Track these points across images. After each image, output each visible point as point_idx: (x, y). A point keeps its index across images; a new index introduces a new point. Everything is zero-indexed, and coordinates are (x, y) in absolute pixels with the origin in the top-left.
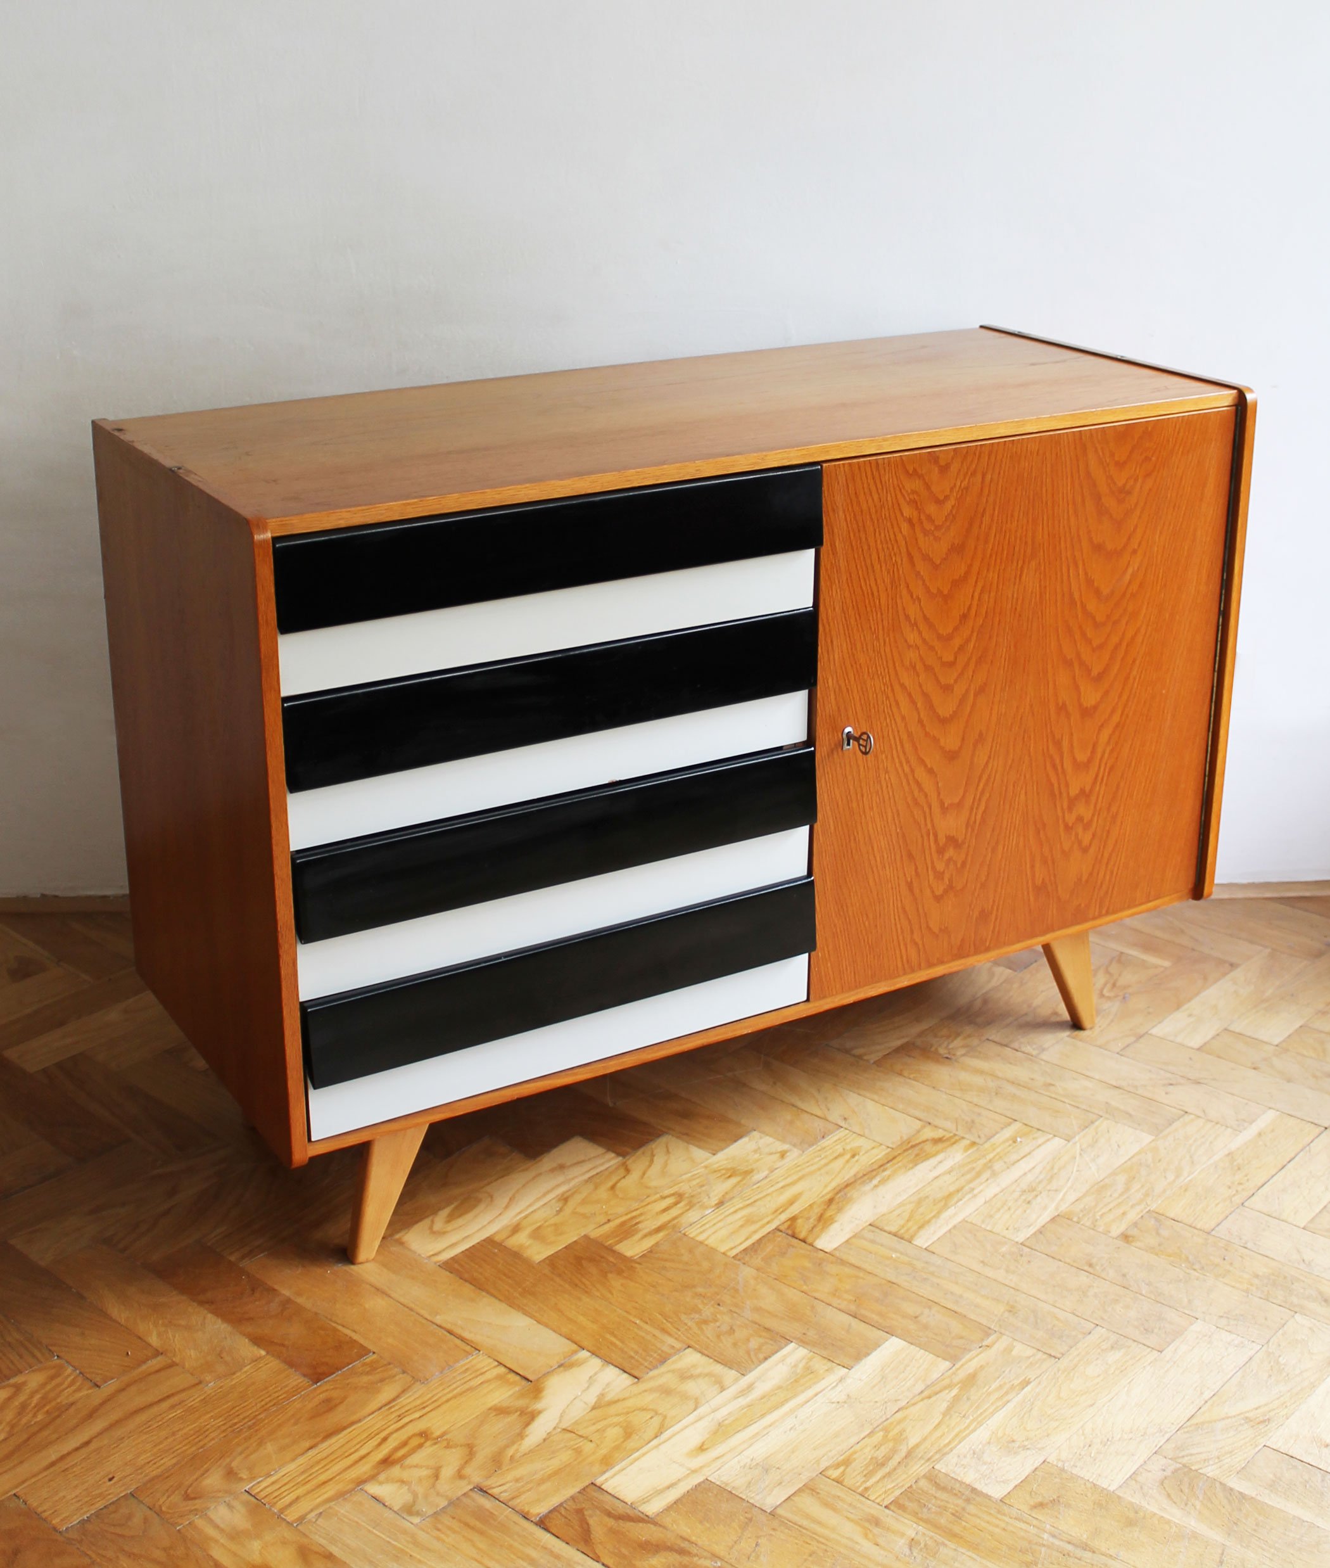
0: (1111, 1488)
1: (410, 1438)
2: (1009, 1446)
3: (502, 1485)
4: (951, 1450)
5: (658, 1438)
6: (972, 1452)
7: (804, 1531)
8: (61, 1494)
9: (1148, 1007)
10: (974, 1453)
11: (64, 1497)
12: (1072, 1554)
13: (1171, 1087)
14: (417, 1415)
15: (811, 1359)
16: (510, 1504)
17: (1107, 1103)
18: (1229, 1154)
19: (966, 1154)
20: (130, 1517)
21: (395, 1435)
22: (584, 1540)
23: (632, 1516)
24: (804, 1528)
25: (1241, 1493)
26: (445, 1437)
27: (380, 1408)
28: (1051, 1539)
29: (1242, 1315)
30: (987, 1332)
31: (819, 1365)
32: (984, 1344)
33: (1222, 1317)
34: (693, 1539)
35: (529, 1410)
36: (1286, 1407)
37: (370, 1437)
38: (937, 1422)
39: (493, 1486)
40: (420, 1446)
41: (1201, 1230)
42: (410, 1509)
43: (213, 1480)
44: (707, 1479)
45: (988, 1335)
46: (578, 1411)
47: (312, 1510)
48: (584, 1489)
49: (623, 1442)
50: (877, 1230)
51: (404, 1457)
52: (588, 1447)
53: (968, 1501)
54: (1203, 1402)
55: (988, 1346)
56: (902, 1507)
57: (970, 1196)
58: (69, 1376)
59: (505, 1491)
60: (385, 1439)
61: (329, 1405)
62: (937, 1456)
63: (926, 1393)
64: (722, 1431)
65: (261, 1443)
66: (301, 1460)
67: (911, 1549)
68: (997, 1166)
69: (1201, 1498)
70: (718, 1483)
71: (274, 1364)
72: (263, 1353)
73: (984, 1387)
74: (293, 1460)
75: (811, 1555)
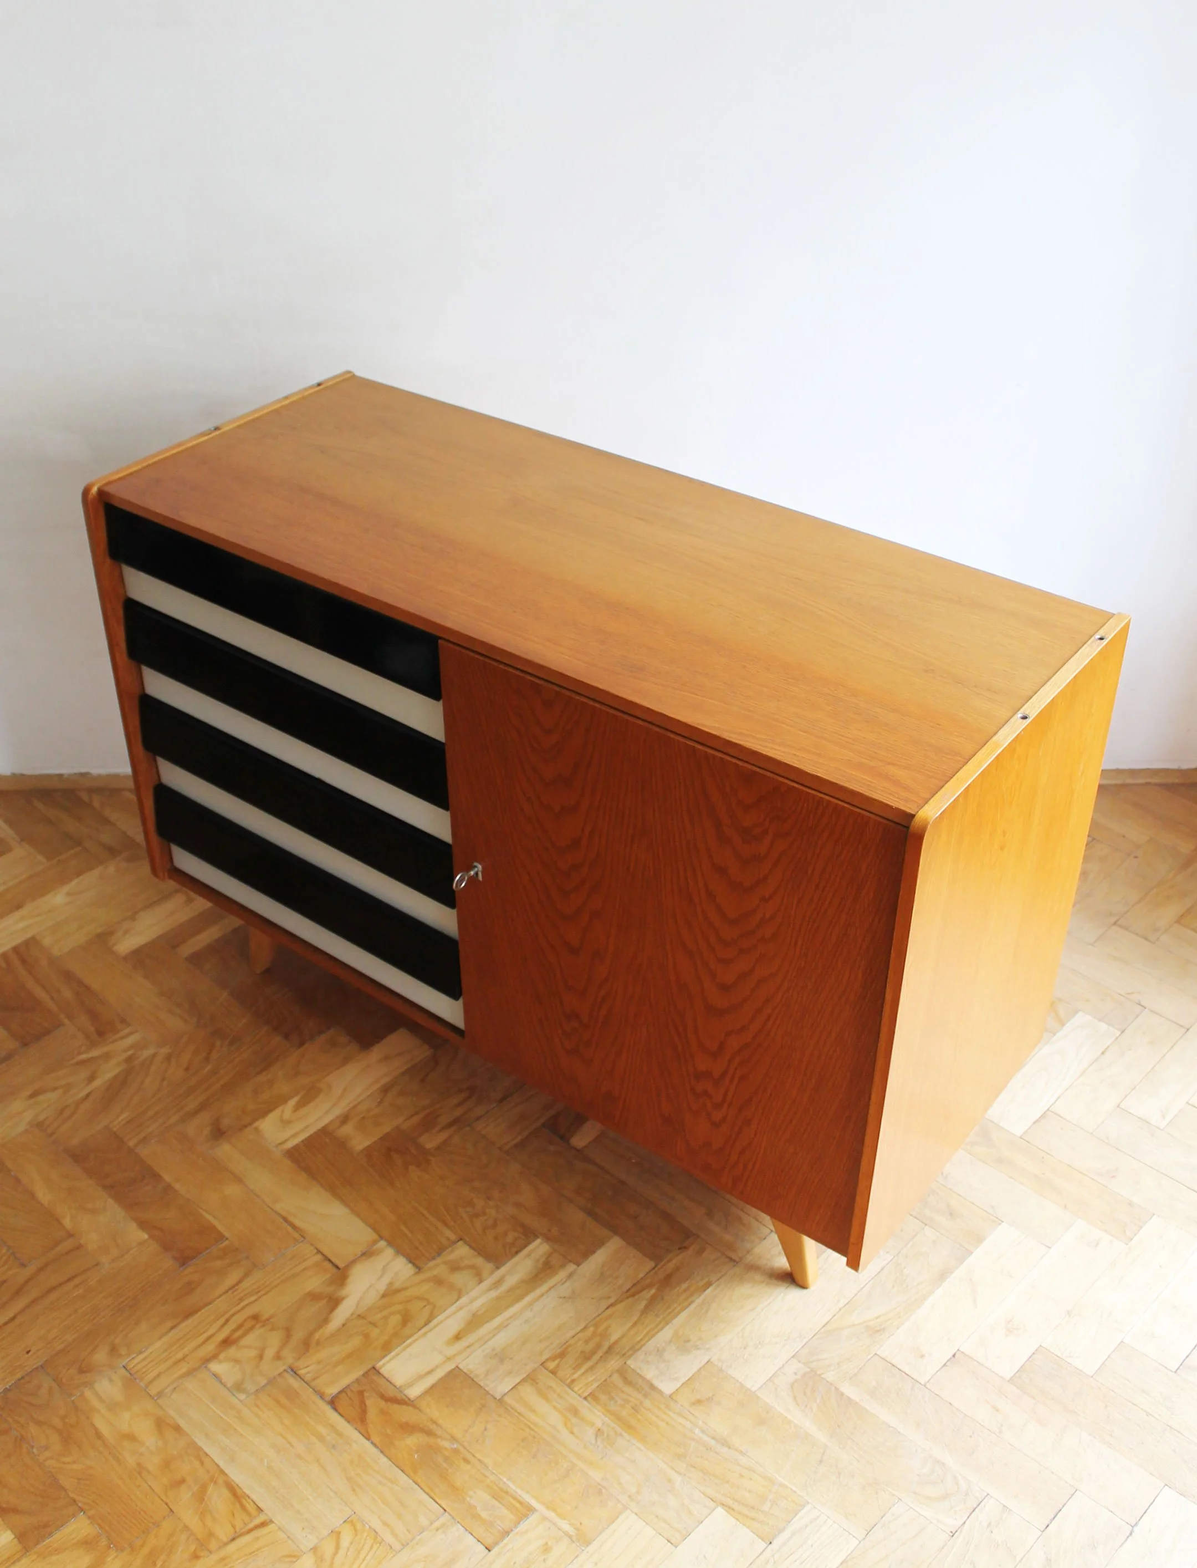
0: (754, 1389)
1: (245, 1320)
2: (684, 1345)
3: (309, 1366)
4: (641, 1347)
5: (426, 1326)
6: (656, 1350)
7: (521, 1418)
10: (658, 1351)
12: (712, 1449)
14: (253, 1298)
15: (550, 1254)
16: (313, 1384)
20: (39, 1387)
21: (234, 1318)
22: (360, 1419)
23: (396, 1399)
24: (522, 1415)
25: (848, 1398)
26: (271, 1321)
27: (228, 1290)
28: (700, 1434)
30: (687, 1234)
31: (556, 1261)
32: (682, 1246)
34: (440, 1421)
35: (335, 1296)
36: (900, 1317)
37: (217, 1318)
38: (633, 1321)
39: (301, 1367)
40: (252, 1328)
42: (239, 1386)
43: (100, 1356)
44: (457, 1367)
45: (686, 1237)
46: (372, 1298)
47: (168, 1386)
48: (366, 1373)
49: (402, 1328)
51: (240, 1338)
52: (375, 1332)
53: (645, 1395)
54: (838, 1310)
55: (684, 1248)
56: (596, 1399)
59: (309, 1372)
60: (227, 1321)
61: (190, 1288)
62: (630, 1353)
63: (631, 1292)
64: (474, 1321)
65: (138, 1322)
66: (165, 1339)
67: (596, 1439)
69: (818, 1401)
70: (464, 1370)
71: (153, 1247)
72: (145, 1236)
73: (676, 1288)
74: (160, 1338)
75: (523, 1440)
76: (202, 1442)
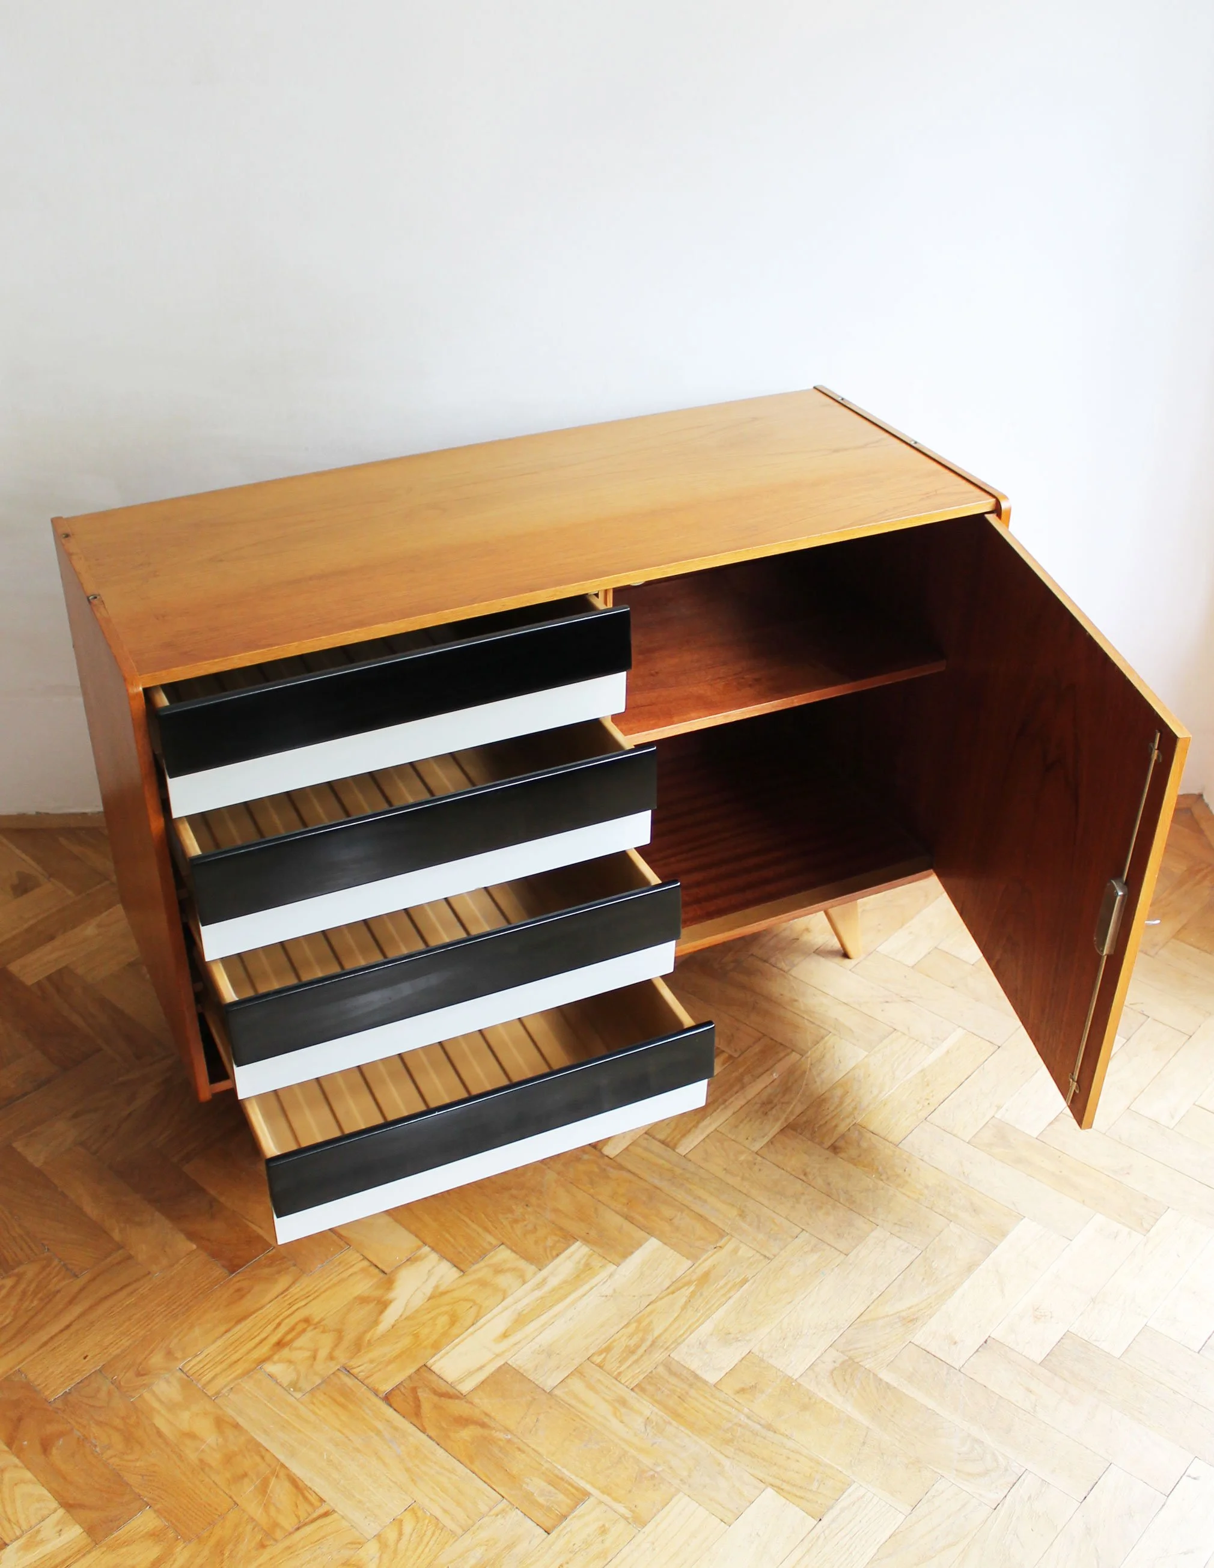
0: (795, 1377)
1: (296, 1324)
2: (726, 1337)
3: (362, 1365)
4: (684, 1340)
5: (474, 1326)
6: (698, 1343)
7: (572, 1409)
8: (51, 1370)
9: (879, 925)
10: (700, 1344)
11: (53, 1372)
12: (759, 1434)
13: (887, 1004)
14: (303, 1303)
15: (590, 1256)
16: (366, 1382)
17: (836, 1019)
18: (922, 1071)
19: (724, 1067)
20: (98, 1390)
21: (287, 1321)
22: (415, 1414)
23: (449, 1394)
24: (573, 1407)
25: (887, 1383)
26: (322, 1324)
27: (278, 1296)
28: (746, 1421)
29: (911, 1223)
30: (722, 1234)
31: (596, 1262)
32: (718, 1245)
33: (896, 1224)
34: (493, 1414)
35: (383, 1300)
36: (931, 1307)
37: (270, 1322)
38: (676, 1315)
39: (354, 1366)
40: (304, 1331)
41: (891, 1142)
42: (295, 1385)
43: (157, 1359)
44: (506, 1363)
45: (722, 1236)
46: (419, 1301)
47: (225, 1386)
48: (418, 1370)
49: (450, 1328)
50: (650, 1138)
51: (292, 1341)
52: (425, 1331)
53: (691, 1385)
54: (872, 1302)
55: (720, 1247)
56: (643, 1390)
57: (723, 1106)
58: (56, 1266)
59: (362, 1371)
60: (279, 1324)
61: (241, 1294)
62: (673, 1346)
63: (669, 1290)
64: (521, 1321)
65: (192, 1327)
66: (219, 1342)
67: (646, 1427)
68: (746, 1079)
69: (858, 1387)
70: (514, 1366)
71: (202, 1256)
72: (194, 1247)
73: (714, 1285)
74: (214, 1341)
75: (574, 1430)
76: (261, 1439)
